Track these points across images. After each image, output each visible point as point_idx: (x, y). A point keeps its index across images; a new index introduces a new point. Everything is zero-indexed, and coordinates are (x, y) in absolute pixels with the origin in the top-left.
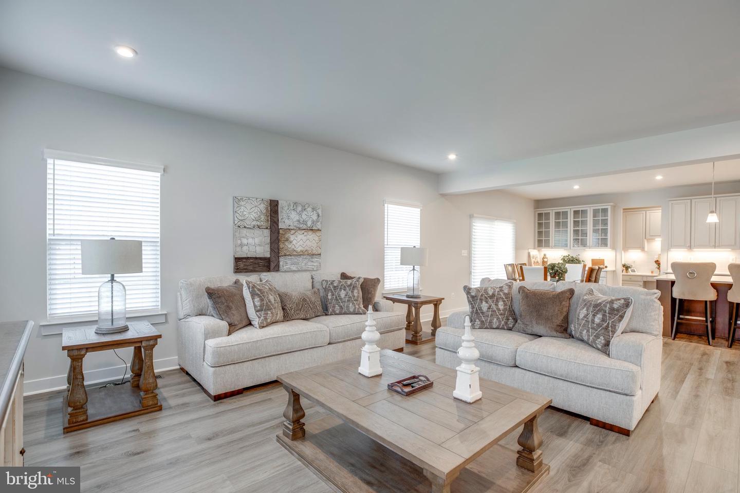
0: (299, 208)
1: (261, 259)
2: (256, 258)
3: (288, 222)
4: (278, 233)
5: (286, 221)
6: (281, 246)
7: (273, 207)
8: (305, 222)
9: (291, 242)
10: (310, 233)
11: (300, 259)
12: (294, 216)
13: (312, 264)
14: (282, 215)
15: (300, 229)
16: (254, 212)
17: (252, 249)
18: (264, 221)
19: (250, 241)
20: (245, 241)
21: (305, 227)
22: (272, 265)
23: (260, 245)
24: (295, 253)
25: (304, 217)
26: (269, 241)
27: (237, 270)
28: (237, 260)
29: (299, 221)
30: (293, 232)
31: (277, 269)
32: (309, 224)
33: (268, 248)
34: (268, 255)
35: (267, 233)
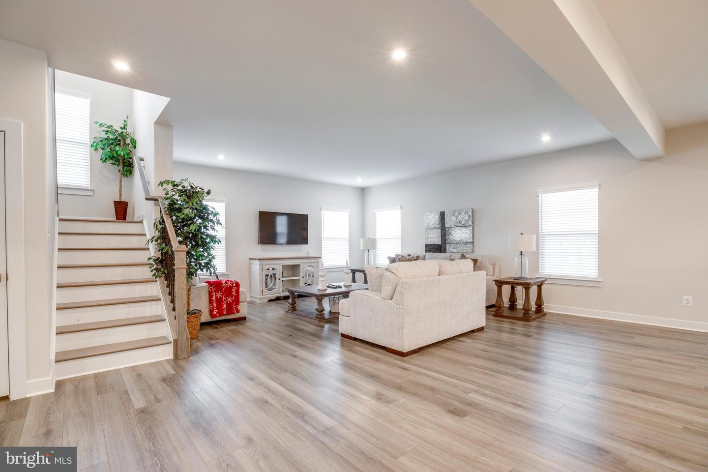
0: (457, 214)
1: (436, 245)
2: (434, 245)
3: (450, 223)
4: (445, 230)
5: (449, 223)
6: (447, 238)
7: (442, 215)
8: (460, 222)
9: (452, 235)
10: (464, 228)
11: (458, 245)
12: (454, 219)
13: (466, 248)
14: (447, 219)
15: (457, 226)
16: (433, 219)
17: (433, 240)
18: (438, 225)
19: (432, 236)
20: (429, 236)
21: (460, 225)
22: (443, 249)
23: (436, 238)
24: (455, 242)
25: (460, 218)
26: (440, 235)
27: (427, 251)
28: (426, 246)
29: (456, 221)
30: (453, 229)
31: (445, 251)
32: (463, 222)
33: (440, 239)
34: (440, 243)
35: (439, 230)
